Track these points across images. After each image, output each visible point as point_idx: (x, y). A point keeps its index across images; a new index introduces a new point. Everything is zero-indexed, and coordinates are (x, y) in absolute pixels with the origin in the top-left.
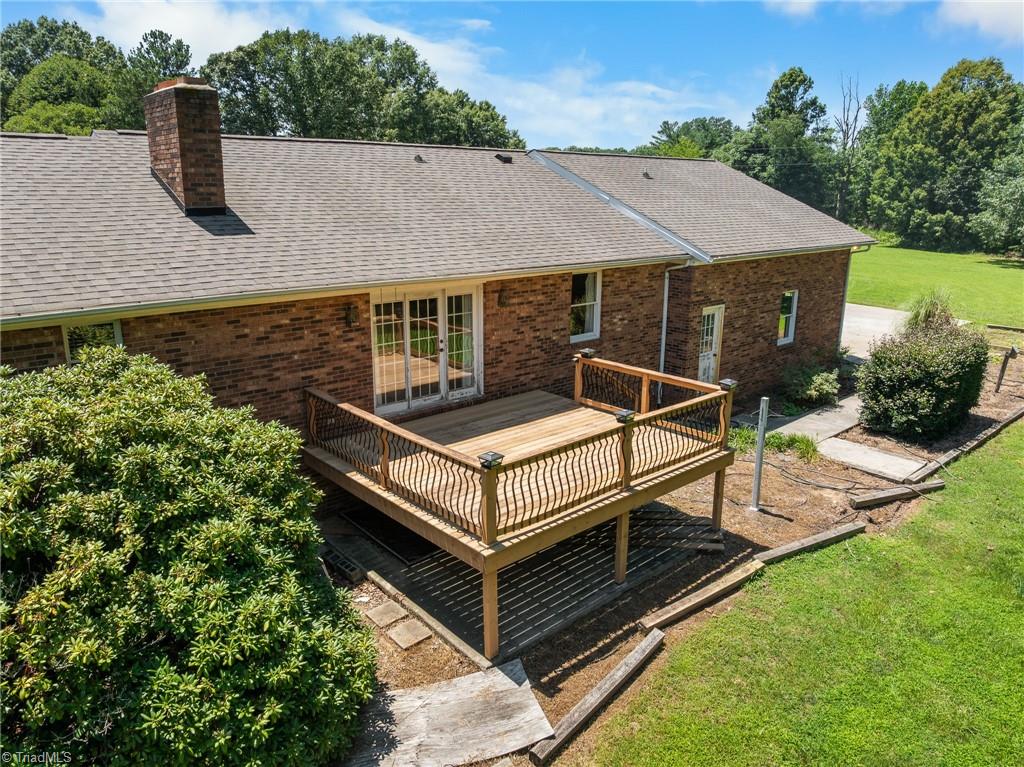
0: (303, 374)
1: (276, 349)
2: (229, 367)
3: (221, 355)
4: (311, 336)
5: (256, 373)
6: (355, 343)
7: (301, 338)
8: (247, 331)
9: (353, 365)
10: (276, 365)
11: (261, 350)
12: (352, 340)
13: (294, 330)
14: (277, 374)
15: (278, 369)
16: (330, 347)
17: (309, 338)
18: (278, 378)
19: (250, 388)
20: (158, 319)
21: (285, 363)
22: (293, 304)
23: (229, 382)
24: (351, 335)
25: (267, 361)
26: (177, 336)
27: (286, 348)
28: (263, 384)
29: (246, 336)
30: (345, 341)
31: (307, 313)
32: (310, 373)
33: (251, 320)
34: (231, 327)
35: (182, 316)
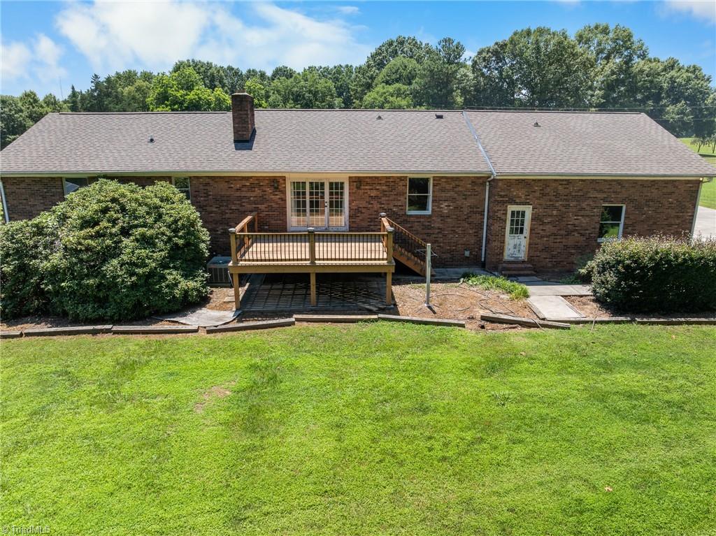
0: (254, 206)
1: (243, 194)
2: (225, 198)
3: (223, 193)
4: (259, 191)
5: (235, 202)
6: (278, 197)
7: (254, 191)
8: (232, 186)
9: (278, 206)
10: (244, 201)
11: (238, 194)
12: (276, 195)
13: (252, 188)
14: (244, 204)
15: (244, 202)
16: (267, 197)
17: (258, 192)
18: (244, 206)
19: (233, 208)
20: (201, 177)
21: (247, 200)
22: (251, 177)
23: (225, 204)
24: (276, 193)
25: (240, 198)
26: (207, 184)
27: (248, 194)
28: (238, 207)
29: (232, 188)
30: (274, 195)
31: (257, 182)
32: (257, 206)
33: (234, 182)
34: (226, 184)
35: (208, 177)
